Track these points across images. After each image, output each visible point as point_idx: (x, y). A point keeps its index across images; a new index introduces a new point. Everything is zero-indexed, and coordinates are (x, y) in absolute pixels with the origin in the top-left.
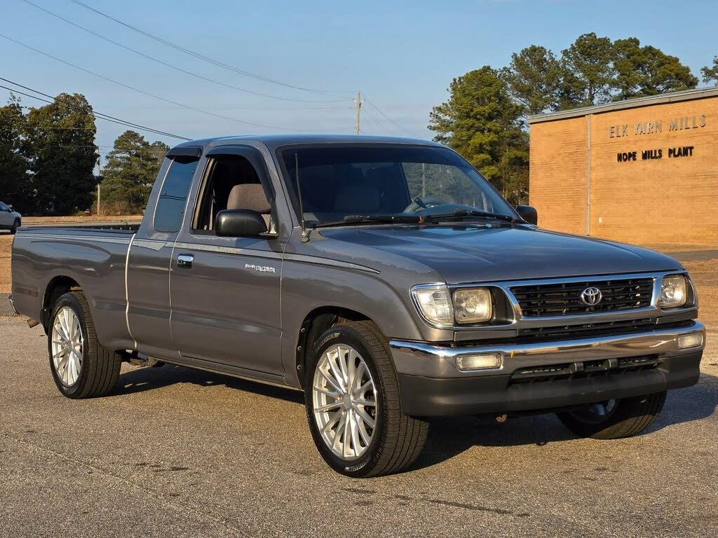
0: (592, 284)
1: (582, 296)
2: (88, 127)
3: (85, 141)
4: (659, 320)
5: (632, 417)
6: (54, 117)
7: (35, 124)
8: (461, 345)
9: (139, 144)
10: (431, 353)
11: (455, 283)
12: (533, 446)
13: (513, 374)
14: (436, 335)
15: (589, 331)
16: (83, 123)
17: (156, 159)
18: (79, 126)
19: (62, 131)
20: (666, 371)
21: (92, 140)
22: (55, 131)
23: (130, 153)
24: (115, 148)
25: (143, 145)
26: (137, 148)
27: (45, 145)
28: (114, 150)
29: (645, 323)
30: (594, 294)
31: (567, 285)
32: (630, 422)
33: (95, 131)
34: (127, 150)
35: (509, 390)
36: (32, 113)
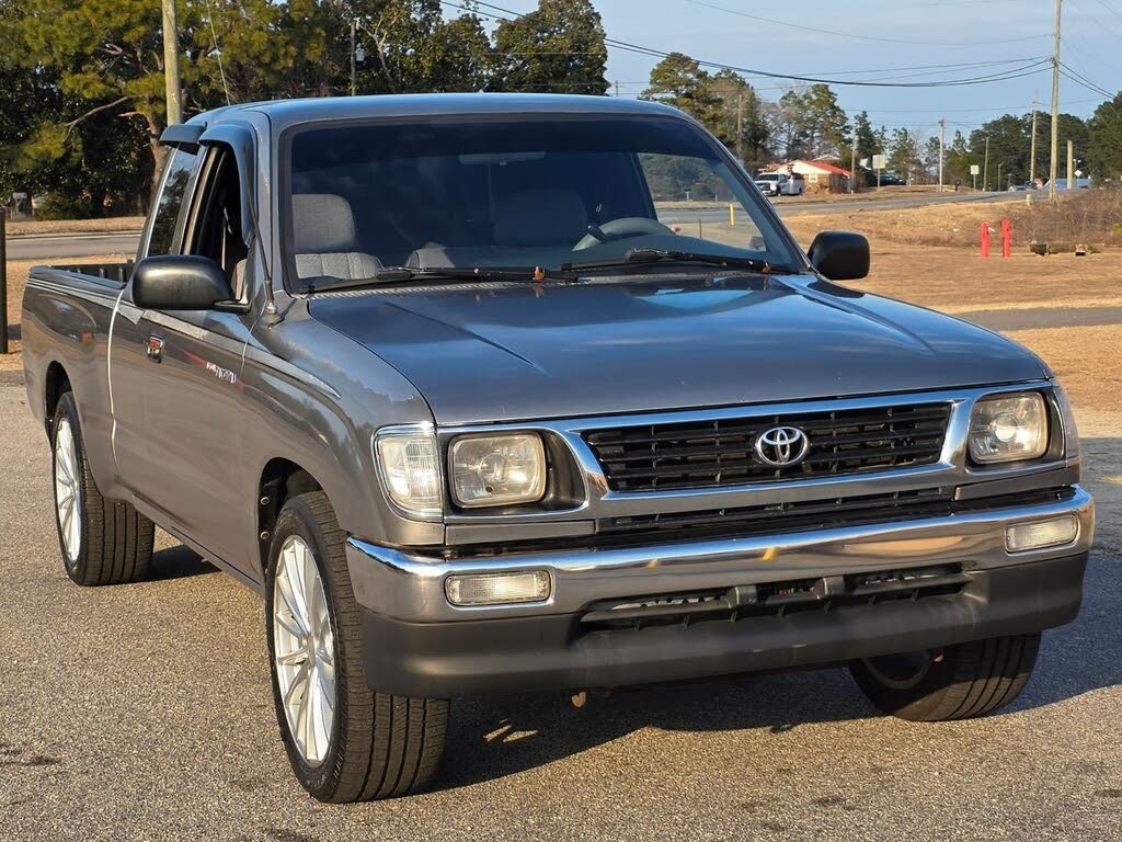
0: (785, 420)
1: (759, 446)
2: (594, 50)
3: (588, 74)
4: (962, 491)
5: (958, 682)
6: (539, 35)
7: (507, 48)
8: (467, 552)
9: (690, 76)
10: (403, 571)
11: (454, 424)
12: (760, 733)
13: (583, 612)
14: (416, 534)
15: (779, 517)
16: (586, 43)
17: (720, 101)
18: (579, 49)
19: (551, 58)
20: (982, 599)
21: (601, 72)
22: (540, 58)
23: (677, 91)
24: (651, 83)
25: (697, 77)
26: (689, 83)
27: (525, 82)
28: (650, 87)
29: (928, 499)
30: (787, 442)
31: (723, 423)
32: (955, 692)
33: (605, 56)
34: (673, 87)
35: (578, 644)
36: (502, 29)
